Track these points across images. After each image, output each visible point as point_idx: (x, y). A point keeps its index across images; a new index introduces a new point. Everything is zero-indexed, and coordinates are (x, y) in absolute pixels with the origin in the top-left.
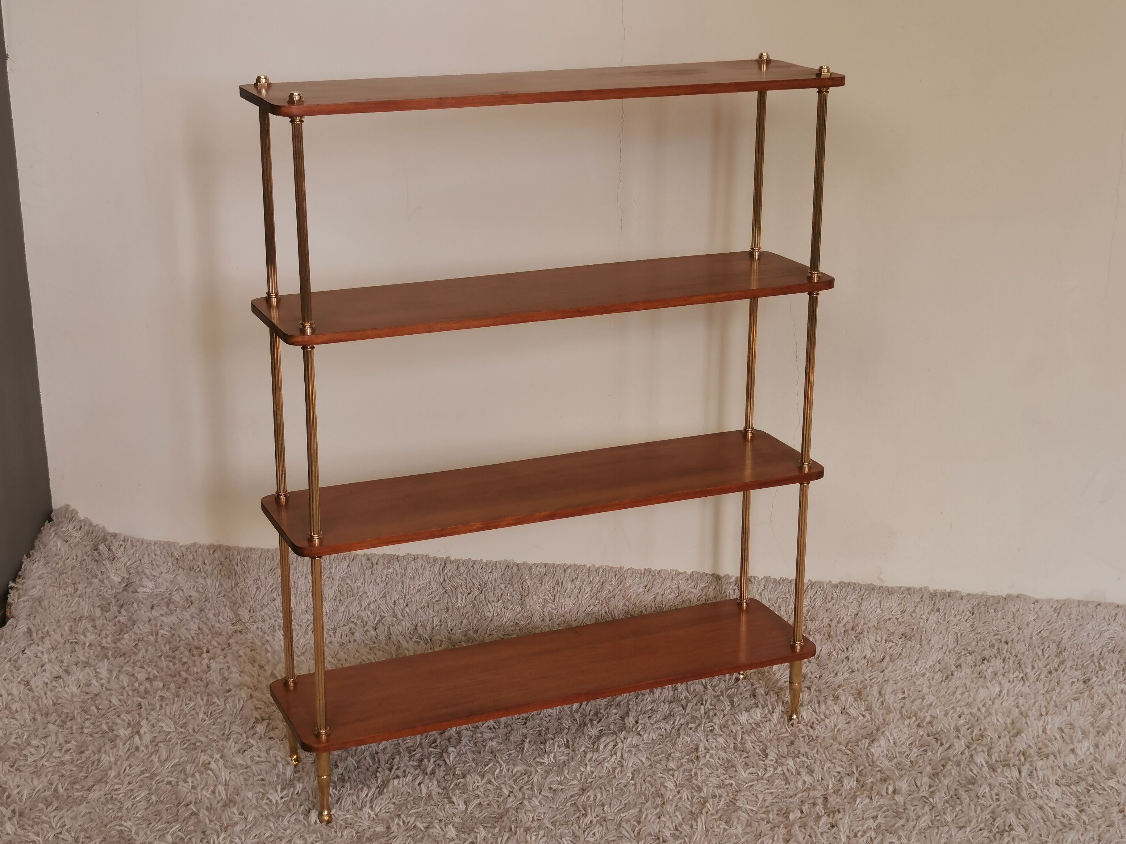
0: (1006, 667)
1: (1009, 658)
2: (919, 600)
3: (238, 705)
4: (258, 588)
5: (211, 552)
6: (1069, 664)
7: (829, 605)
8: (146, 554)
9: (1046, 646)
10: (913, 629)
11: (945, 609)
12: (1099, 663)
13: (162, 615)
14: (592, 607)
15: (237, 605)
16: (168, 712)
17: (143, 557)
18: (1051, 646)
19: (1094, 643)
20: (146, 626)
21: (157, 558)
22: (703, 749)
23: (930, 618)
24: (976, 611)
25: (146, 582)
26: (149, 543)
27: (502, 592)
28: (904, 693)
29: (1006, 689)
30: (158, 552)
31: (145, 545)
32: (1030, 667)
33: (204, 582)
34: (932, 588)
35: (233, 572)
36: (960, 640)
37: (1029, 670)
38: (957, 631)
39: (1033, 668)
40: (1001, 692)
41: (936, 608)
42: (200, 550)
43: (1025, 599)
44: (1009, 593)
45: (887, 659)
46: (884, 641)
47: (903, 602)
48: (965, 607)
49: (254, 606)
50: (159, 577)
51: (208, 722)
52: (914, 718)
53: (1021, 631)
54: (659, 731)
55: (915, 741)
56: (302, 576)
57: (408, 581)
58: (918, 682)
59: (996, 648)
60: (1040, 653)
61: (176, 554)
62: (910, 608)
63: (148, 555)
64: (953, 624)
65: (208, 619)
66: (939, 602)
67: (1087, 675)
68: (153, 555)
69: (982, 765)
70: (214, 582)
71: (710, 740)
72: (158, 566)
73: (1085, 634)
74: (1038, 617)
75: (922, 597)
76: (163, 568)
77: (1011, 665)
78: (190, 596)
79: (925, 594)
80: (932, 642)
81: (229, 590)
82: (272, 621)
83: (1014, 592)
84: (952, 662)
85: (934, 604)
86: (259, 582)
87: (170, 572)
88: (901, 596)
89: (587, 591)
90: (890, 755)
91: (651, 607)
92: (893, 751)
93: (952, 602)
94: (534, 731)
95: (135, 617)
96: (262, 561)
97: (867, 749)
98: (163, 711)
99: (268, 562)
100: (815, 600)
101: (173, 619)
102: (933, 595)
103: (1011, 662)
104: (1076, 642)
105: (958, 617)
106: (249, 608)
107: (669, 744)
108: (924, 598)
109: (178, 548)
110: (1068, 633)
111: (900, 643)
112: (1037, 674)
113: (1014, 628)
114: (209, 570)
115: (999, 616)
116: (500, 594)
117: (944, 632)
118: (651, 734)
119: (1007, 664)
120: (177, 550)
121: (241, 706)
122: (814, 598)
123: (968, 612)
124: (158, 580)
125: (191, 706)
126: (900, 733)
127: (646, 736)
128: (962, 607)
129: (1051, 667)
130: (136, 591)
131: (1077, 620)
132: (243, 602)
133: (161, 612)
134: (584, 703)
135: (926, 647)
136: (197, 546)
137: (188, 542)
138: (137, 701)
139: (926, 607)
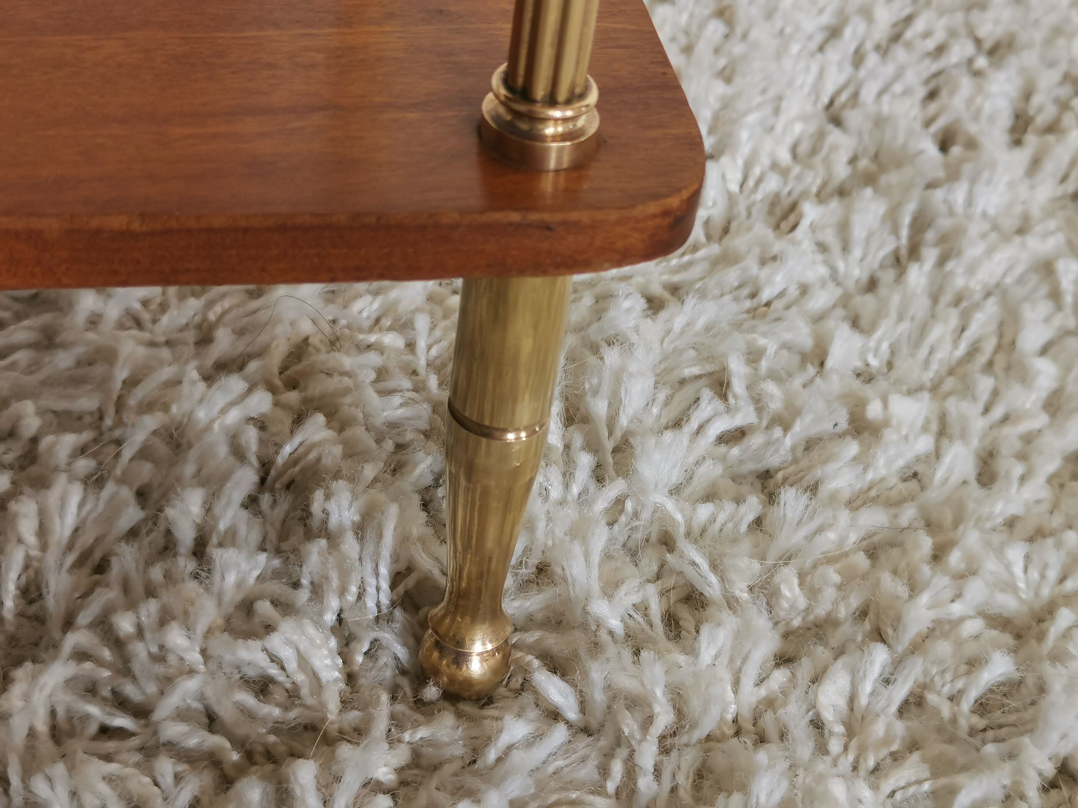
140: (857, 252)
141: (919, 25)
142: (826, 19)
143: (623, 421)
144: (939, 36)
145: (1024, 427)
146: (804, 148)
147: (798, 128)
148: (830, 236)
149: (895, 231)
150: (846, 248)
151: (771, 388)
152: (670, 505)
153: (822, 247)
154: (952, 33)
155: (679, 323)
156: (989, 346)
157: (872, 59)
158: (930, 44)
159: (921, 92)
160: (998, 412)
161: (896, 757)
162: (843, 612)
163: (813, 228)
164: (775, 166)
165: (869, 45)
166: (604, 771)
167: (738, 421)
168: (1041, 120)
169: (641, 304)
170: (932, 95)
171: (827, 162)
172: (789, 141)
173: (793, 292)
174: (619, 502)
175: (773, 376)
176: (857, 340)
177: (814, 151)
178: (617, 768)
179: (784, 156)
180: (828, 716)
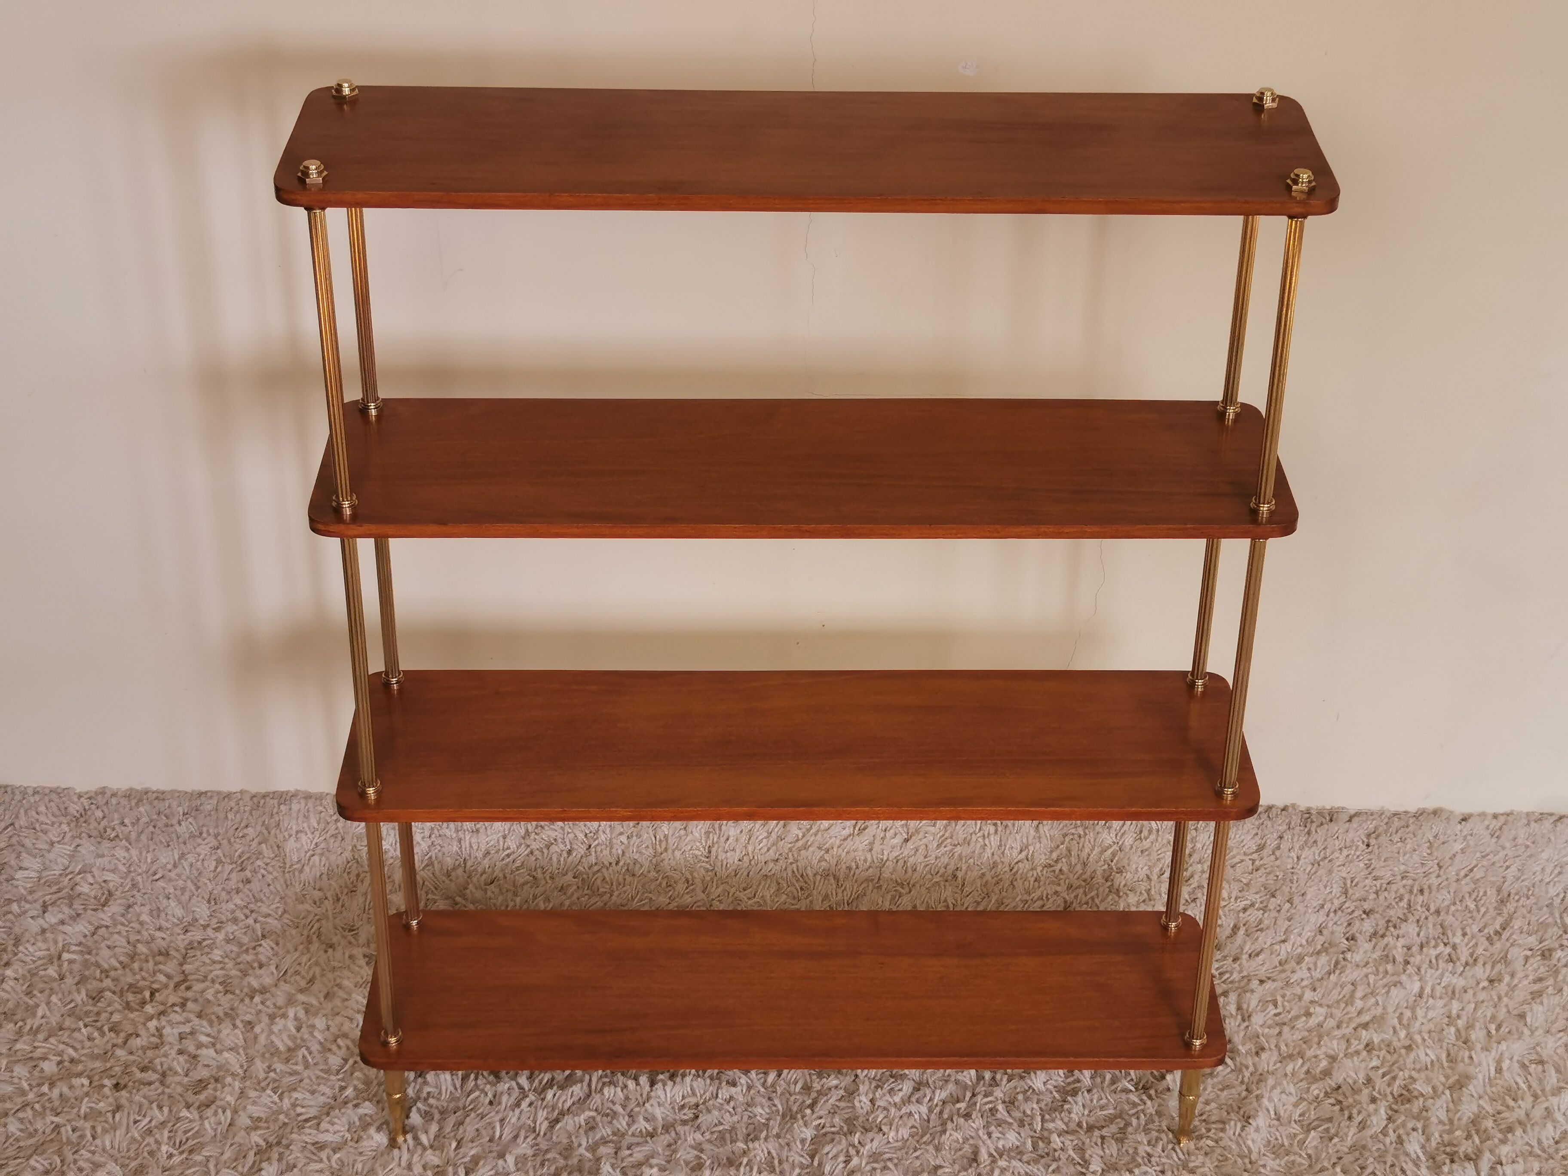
0: (1422, 934)
1: (1426, 918)
2: (1285, 827)
3: (223, 1118)
4: (219, 862)
5: (133, 804)
6: (1517, 924)
7: (1146, 844)
8: (22, 811)
9: (1481, 894)
10: (1277, 876)
11: (1325, 840)
12: (1561, 918)
13: (62, 922)
14: (771, 865)
15: (187, 894)
16: (108, 1144)
17: (17, 817)
18: (1489, 893)
19: (1552, 884)
20: (39, 944)
21: (42, 818)
22: (986, 1157)
23: (1303, 856)
24: (1373, 842)
25: (28, 861)
26: (24, 793)
27: (623, 847)
28: (1276, 1006)
29: (1430, 984)
30: (42, 809)
31: (18, 797)
32: (1459, 933)
33: (126, 855)
34: (1303, 804)
35: (174, 835)
36: (1350, 892)
37: (1457, 940)
38: (1344, 875)
39: (1464, 934)
40: (1422, 989)
41: (1311, 840)
42: (114, 801)
43: (1448, 819)
44: (1422, 806)
45: (1242, 932)
46: (1232, 900)
47: (1260, 832)
48: (1356, 833)
49: (215, 892)
50: (49, 851)
51: (177, 1159)
52: (1300, 1061)
53: (1442, 870)
54: (911, 1122)
55: (1309, 1109)
56: (290, 836)
57: (467, 838)
58: (1294, 978)
59: (1405, 901)
60: (1472, 906)
61: (74, 809)
62: (1272, 843)
63: (26, 812)
64: (1338, 864)
65: (141, 923)
66: (1316, 832)
67: (1546, 943)
68: (34, 813)
69: (1418, 1157)
70: (144, 853)
71: (994, 1135)
72: (45, 832)
73: (1539, 869)
74: (1468, 846)
75: (1289, 824)
76: (53, 836)
77: (1431, 931)
78: (105, 881)
79: (1294, 817)
80: (1308, 897)
81: (169, 867)
82: (250, 921)
83: (1431, 805)
84: (1340, 930)
85: (1309, 833)
86: (219, 851)
87: (66, 840)
88: (1257, 823)
89: (760, 838)
90: (1273, 1141)
91: (865, 861)
92: (1278, 1134)
93: (1336, 828)
94: (712, 1133)
95: (17, 930)
96: (222, 815)
97: (1239, 1135)
98: (98, 1142)
99: (230, 816)
100: (1123, 834)
101: (81, 928)
102: (1307, 817)
103: (1430, 926)
104: (1526, 883)
105: (1345, 852)
106: (207, 897)
107: (931, 1148)
108: (1293, 823)
109: (76, 799)
110: (1513, 871)
111: (1259, 900)
112: (1471, 945)
113: (1432, 865)
114: (133, 836)
115: (1408, 847)
116: (620, 852)
117: (1325, 879)
118: (900, 1132)
119: (1424, 928)
120: (73, 803)
121: (229, 1121)
122: (1122, 831)
123: (1360, 843)
124: (46, 855)
125: (144, 1123)
126: (1284, 1096)
127: (892, 1134)
128: (1351, 835)
129: (1490, 930)
130: (13, 879)
131: (1527, 847)
132: (198, 888)
133: (61, 916)
134: (785, 1071)
135: (1301, 907)
136: (109, 794)
137: (91, 786)
138: (52, 1123)
139: (1295, 839)
140: (1318, 970)
141: (1347, 905)
142: (1320, 902)
143: (1250, 1010)
144: (1353, 908)
145: (1349, 1016)
146: (1310, 939)
147: (1309, 934)
148: (1311, 966)
149: (1330, 966)
150: (1316, 970)
151: (1286, 1004)
152: (1258, 1028)
153: (1309, 969)
154: (1356, 907)
155: (1267, 987)
156: (1347, 996)
157: (1332, 915)
158: (1350, 910)
159: (1345, 924)
160: (1345, 1012)
161: (1301, 1081)
162: (1295, 1053)
163: (1307, 963)
164: (1301, 945)
165: (1332, 910)
166: (1238, 1078)
167: (1278, 1011)
168: (1381, 933)
169: (1258, 982)
170: (1349, 924)
171: (1315, 945)
172: (1306, 937)
173: (1299, 980)
174: (1247, 1027)
175: (1288, 1001)
176: (1312, 993)
177: (1313, 940)
178: (1240, 1077)
179: (1304, 942)
180: (1288, 1072)
